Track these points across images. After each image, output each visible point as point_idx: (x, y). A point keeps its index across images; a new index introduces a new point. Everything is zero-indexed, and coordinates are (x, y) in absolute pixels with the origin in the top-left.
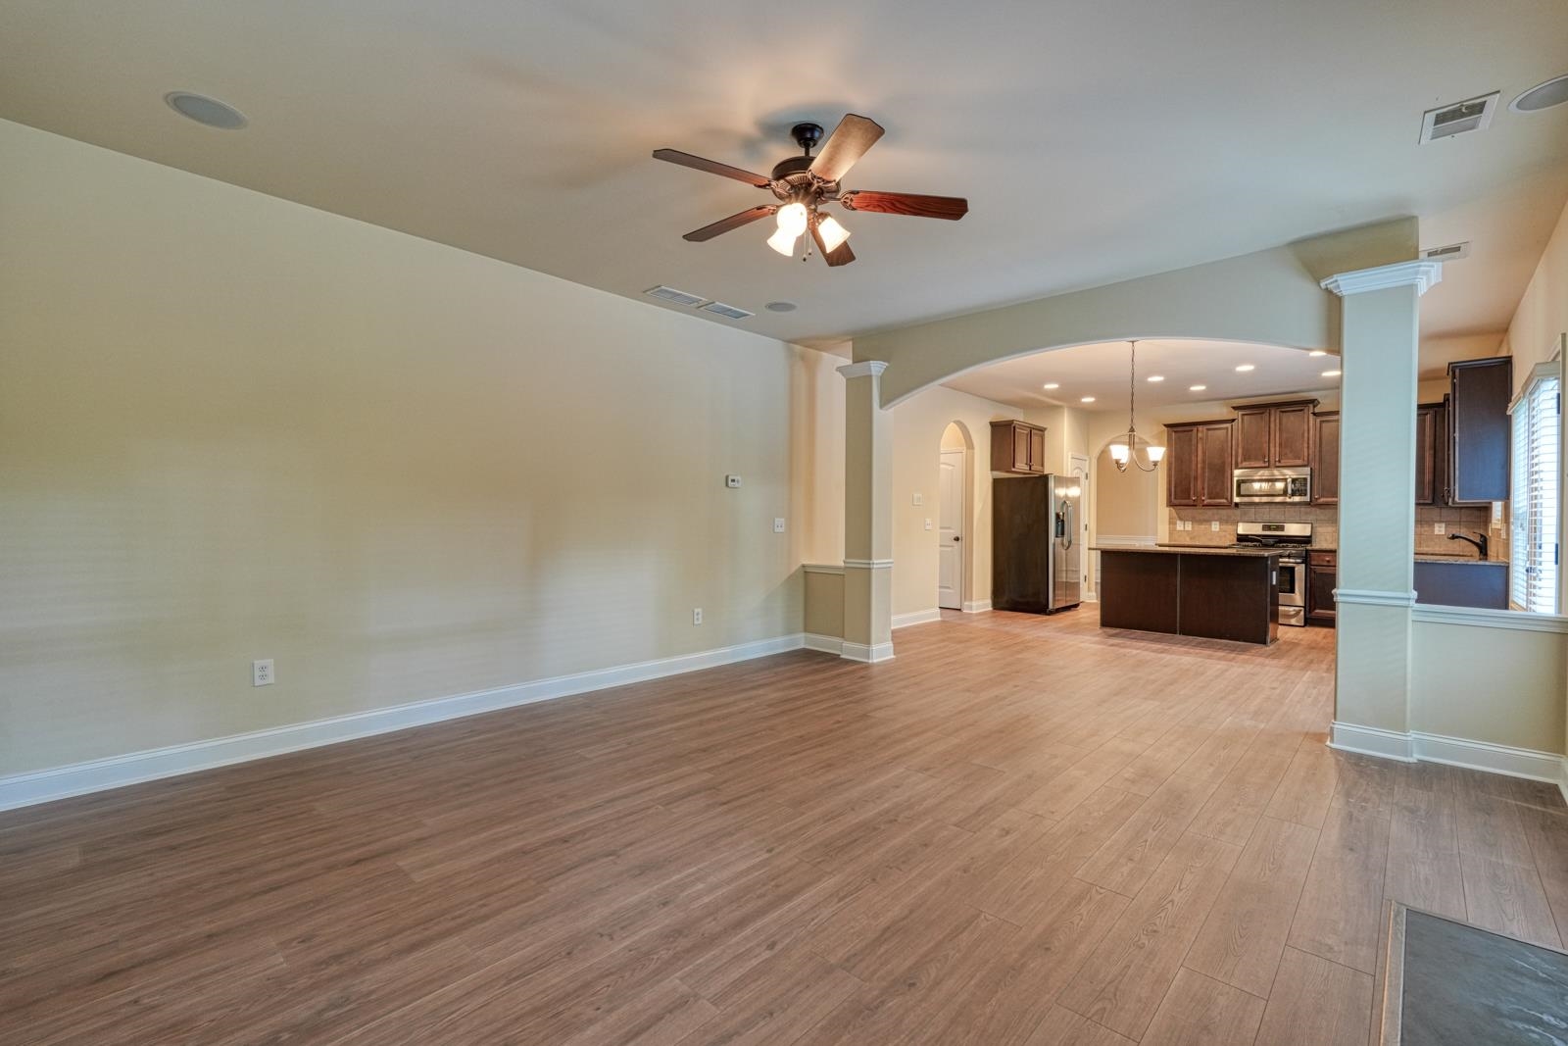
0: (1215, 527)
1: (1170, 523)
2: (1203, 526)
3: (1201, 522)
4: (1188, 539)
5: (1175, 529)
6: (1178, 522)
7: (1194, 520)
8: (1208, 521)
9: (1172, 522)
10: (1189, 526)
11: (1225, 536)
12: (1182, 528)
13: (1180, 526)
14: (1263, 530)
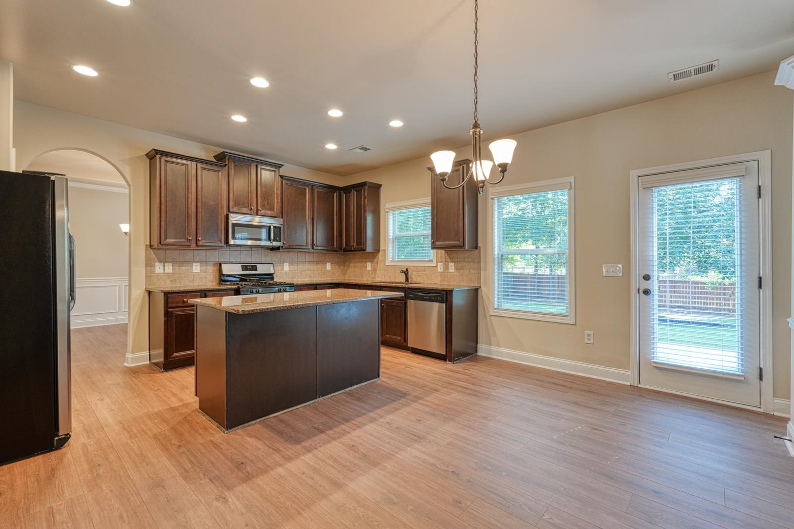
0: (196, 268)
1: (147, 265)
2: (184, 268)
3: (181, 263)
4: (168, 282)
5: (153, 272)
6: (157, 264)
7: (173, 262)
8: (190, 262)
9: (149, 264)
10: (169, 268)
11: (206, 277)
12: (161, 271)
13: (159, 268)
14: (243, 270)
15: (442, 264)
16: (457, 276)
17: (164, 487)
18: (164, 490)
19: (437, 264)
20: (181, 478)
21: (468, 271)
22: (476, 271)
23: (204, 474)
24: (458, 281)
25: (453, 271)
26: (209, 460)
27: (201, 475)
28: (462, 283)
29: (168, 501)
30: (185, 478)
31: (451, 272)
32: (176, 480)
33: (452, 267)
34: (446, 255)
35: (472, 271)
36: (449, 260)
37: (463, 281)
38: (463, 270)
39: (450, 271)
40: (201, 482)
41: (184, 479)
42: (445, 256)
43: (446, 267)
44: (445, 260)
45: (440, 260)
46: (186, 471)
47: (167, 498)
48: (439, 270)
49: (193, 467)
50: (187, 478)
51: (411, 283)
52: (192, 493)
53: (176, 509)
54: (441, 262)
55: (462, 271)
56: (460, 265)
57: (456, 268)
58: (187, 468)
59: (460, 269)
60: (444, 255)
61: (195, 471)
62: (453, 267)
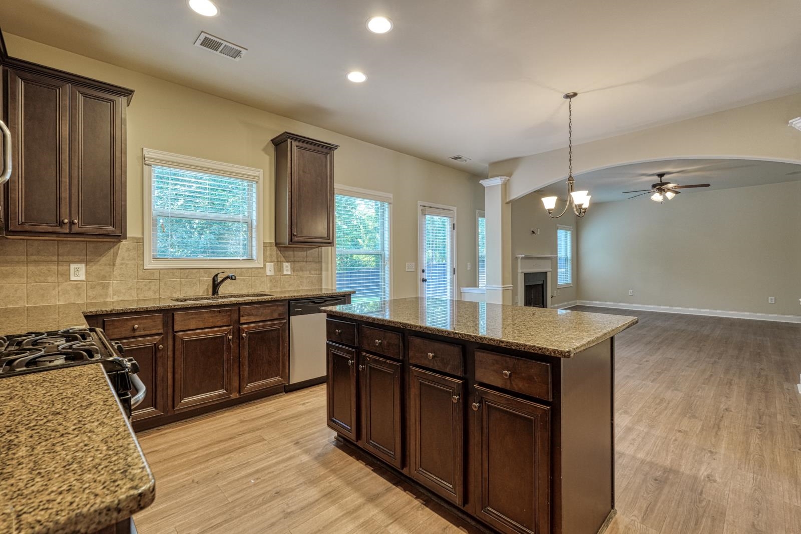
15: (273, 264)
16: (294, 279)
17: (753, 525)
18: (756, 522)
19: (265, 265)
20: (727, 518)
21: (308, 272)
22: (317, 272)
23: (700, 502)
24: (296, 286)
25: (289, 273)
26: (678, 507)
27: (704, 503)
28: (301, 288)
29: (759, 512)
30: (723, 514)
31: (285, 275)
32: (734, 521)
33: (287, 268)
34: (279, 252)
35: (313, 272)
36: (283, 259)
37: (301, 285)
38: (302, 271)
39: (285, 273)
40: (712, 500)
41: (725, 514)
42: (277, 254)
43: (279, 269)
44: (277, 258)
45: (268, 259)
46: (714, 519)
47: (758, 515)
48: (268, 273)
49: (703, 516)
50: (721, 513)
51: (222, 297)
52: (729, 500)
53: (757, 502)
54: (271, 262)
55: (301, 273)
56: (298, 265)
57: (293, 270)
58: (709, 520)
59: (297, 271)
60: (275, 253)
61: (705, 512)
62: (289, 268)
